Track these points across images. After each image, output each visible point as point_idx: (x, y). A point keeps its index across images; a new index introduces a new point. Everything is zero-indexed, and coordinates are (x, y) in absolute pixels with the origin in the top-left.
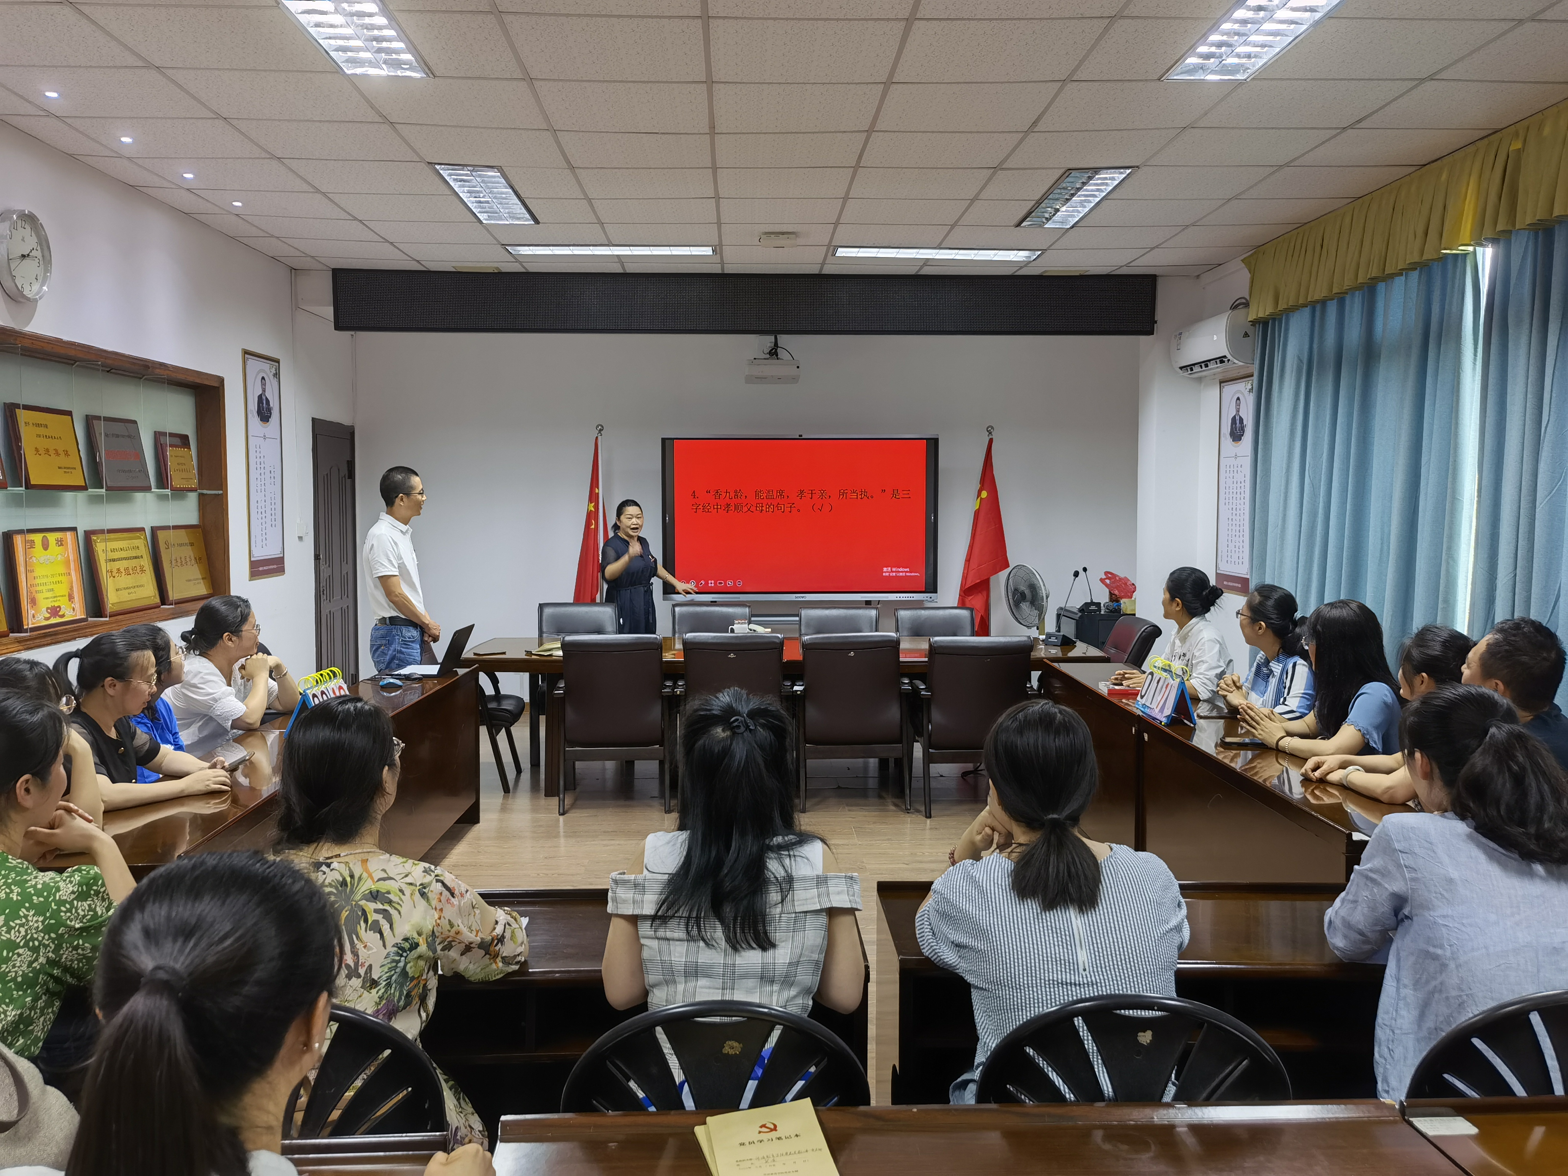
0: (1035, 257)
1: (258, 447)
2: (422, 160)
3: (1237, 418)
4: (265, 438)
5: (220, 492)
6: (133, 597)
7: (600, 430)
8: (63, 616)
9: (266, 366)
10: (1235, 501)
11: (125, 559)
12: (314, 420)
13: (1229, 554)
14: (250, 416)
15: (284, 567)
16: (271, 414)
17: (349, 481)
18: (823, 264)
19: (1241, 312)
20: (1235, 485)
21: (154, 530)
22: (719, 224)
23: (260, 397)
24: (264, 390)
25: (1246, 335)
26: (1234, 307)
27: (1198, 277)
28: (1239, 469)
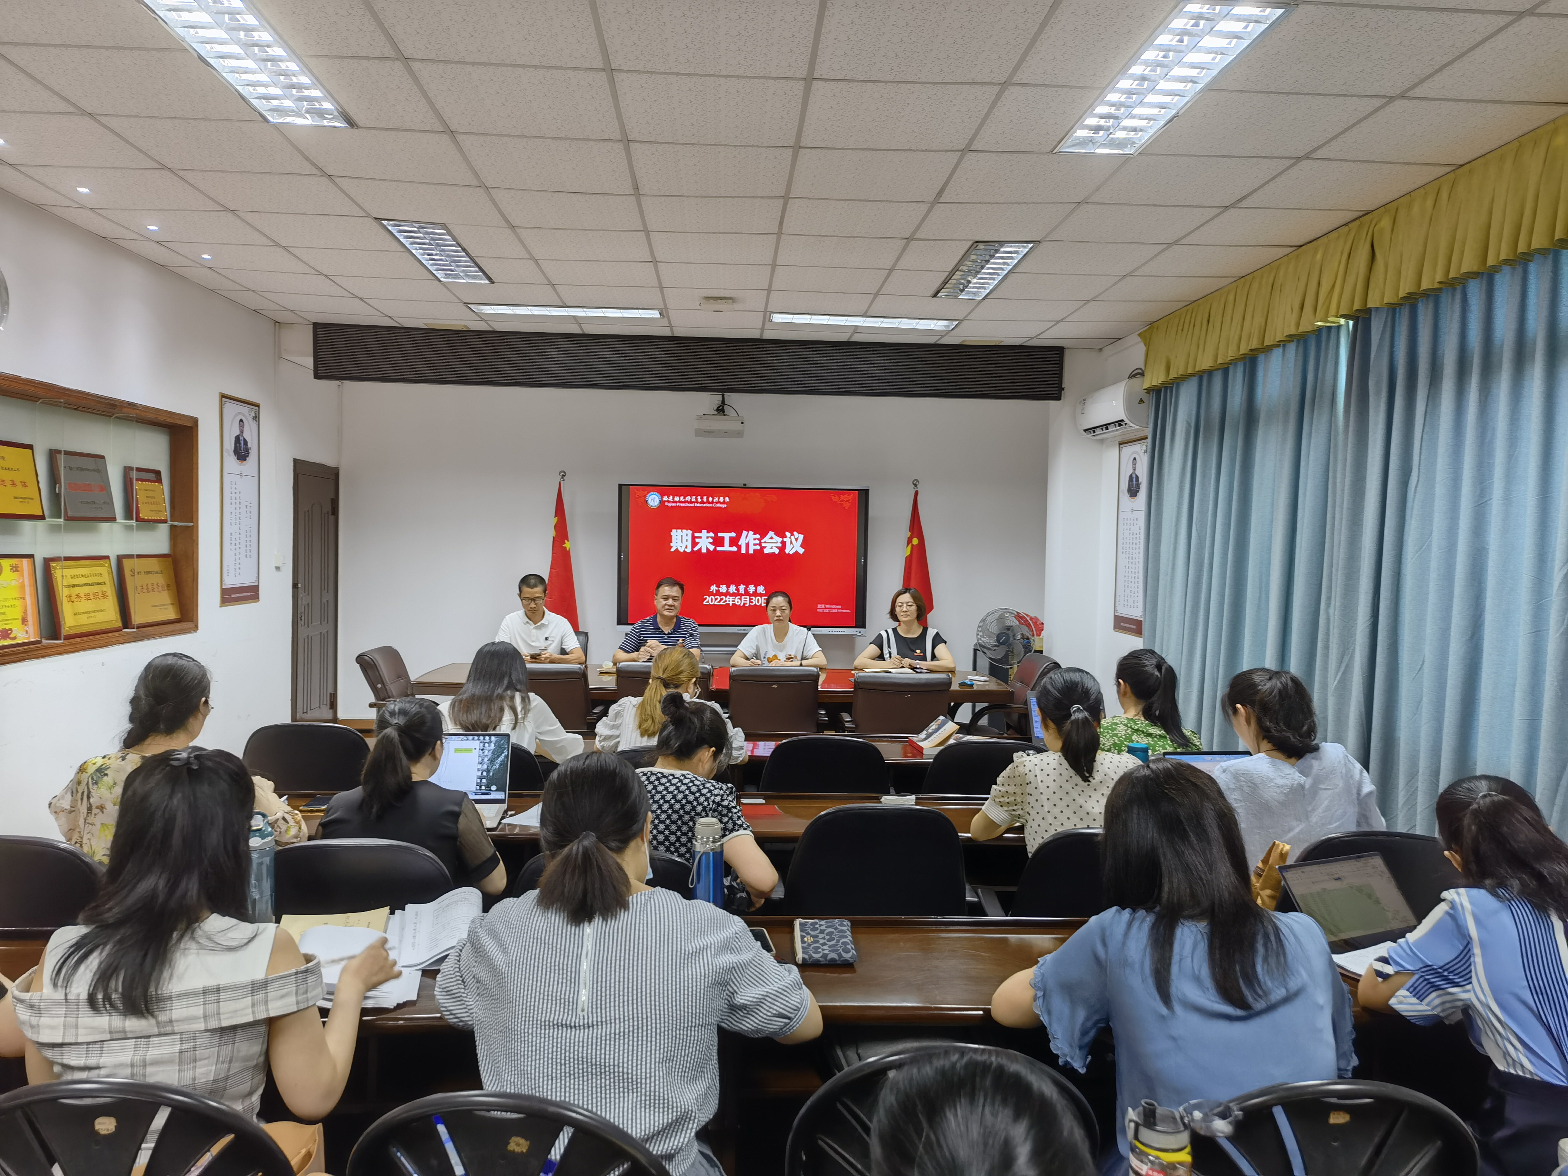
0: (953, 327)
1: (233, 483)
2: (369, 216)
3: (1134, 476)
4: (241, 475)
5: (191, 524)
6: (92, 621)
7: (564, 476)
8: (15, 638)
9: (245, 410)
10: (1131, 551)
11: (86, 585)
12: (295, 461)
13: (1126, 599)
14: (225, 454)
15: (258, 595)
16: (248, 454)
17: (332, 518)
18: (763, 329)
19: (1137, 381)
20: (1131, 536)
21: (120, 559)
22: (661, 288)
23: (237, 439)
24: (242, 432)
25: (1141, 401)
26: (1132, 376)
27: (1101, 350)
28: (1135, 522)
